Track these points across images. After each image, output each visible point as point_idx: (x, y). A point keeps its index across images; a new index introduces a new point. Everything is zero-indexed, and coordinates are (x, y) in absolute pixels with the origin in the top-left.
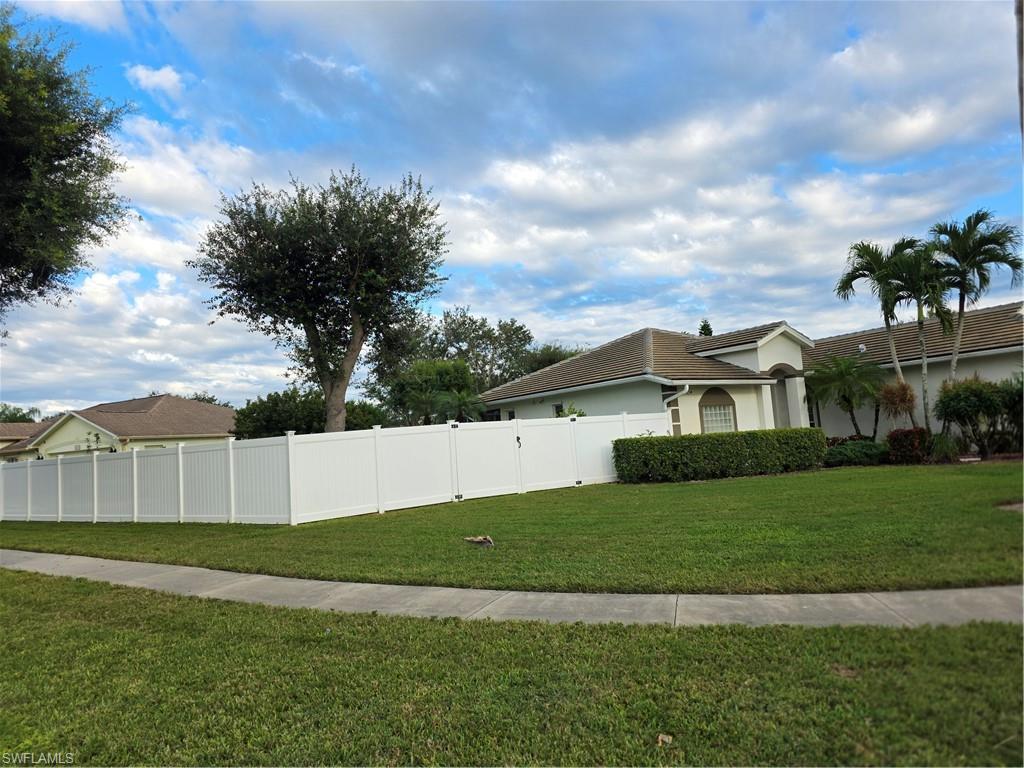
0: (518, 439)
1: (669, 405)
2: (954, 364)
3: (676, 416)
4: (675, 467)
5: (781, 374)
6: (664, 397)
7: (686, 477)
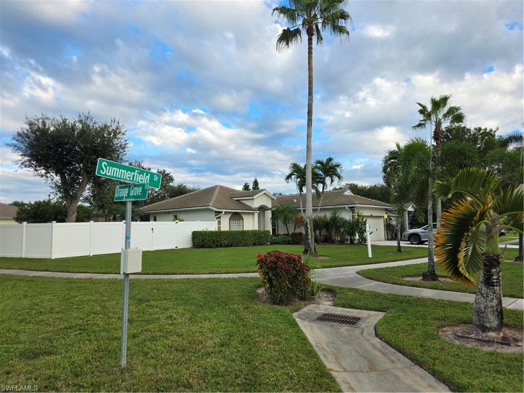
0: (152, 229)
1: (217, 218)
2: (319, 210)
3: (219, 223)
4: (214, 242)
5: (262, 209)
6: (216, 215)
7: (217, 246)
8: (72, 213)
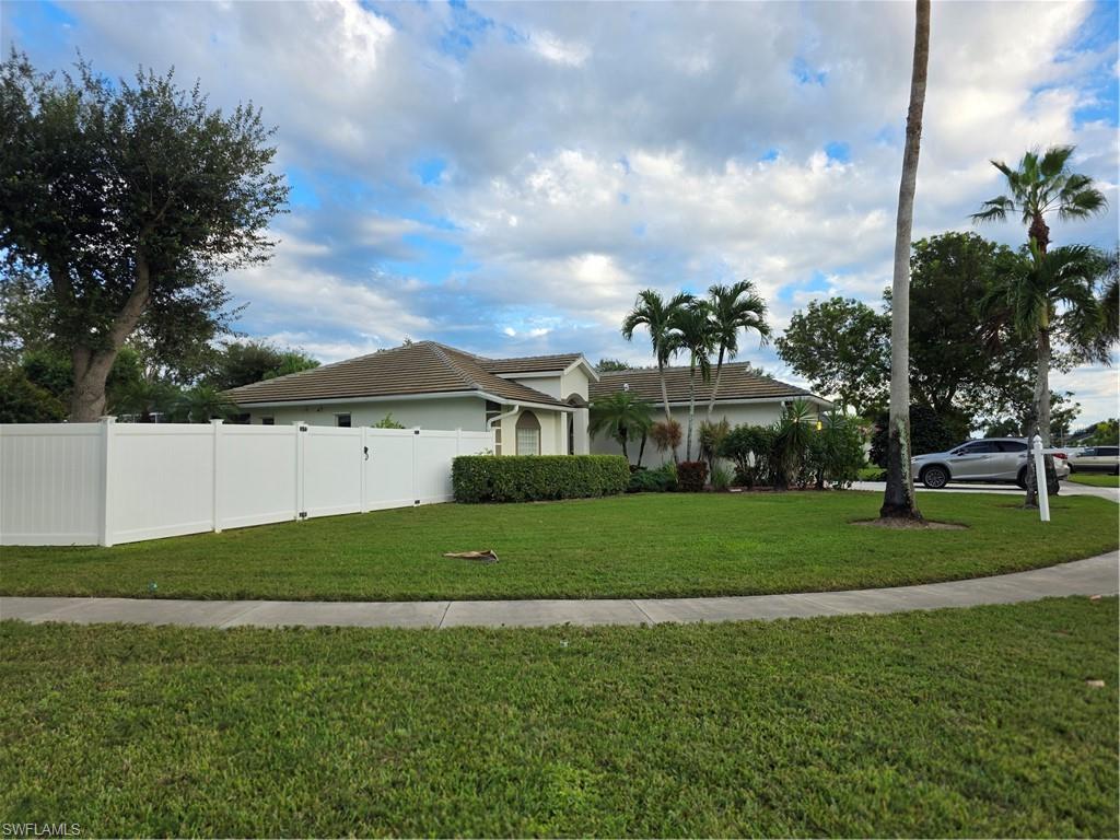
0: (366, 450)
1: (493, 424)
3: (498, 439)
6: (489, 416)
7: (528, 498)
8: (91, 397)
